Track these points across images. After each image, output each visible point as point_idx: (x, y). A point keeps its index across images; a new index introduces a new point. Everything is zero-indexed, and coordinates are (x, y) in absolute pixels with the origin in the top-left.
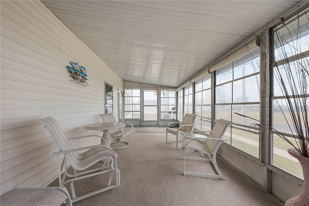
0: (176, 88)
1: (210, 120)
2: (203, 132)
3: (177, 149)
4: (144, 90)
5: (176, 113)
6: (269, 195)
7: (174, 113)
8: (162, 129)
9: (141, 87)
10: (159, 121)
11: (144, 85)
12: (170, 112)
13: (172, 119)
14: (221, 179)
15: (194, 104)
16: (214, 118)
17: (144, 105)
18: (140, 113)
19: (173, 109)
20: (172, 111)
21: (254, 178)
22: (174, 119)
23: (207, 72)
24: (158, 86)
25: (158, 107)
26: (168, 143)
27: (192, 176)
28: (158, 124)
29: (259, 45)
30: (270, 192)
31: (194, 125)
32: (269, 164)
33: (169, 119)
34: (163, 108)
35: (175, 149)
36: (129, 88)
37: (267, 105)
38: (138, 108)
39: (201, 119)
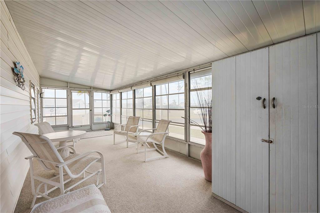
0: (111, 91)
1: (152, 121)
2: (145, 130)
3: (127, 147)
4: (72, 91)
5: (111, 115)
6: (190, 158)
7: (109, 115)
8: (98, 133)
9: (69, 87)
10: (92, 124)
11: (71, 85)
12: (105, 115)
13: (107, 122)
14: (166, 157)
15: (135, 108)
16: (155, 119)
17: (73, 108)
18: (68, 117)
19: (108, 111)
20: (107, 113)
21: (181, 152)
22: (109, 122)
23: (149, 84)
24: (91, 88)
25: (91, 110)
26: (116, 144)
27: (151, 161)
28: (91, 129)
29: (184, 79)
30: (189, 156)
31: (139, 125)
32: (189, 141)
33: (104, 122)
34: (96, 111)
35: (126, 148)
36: (49, 87)
37: (188, 111)
38: (64, 112)
39: (143, 120)
